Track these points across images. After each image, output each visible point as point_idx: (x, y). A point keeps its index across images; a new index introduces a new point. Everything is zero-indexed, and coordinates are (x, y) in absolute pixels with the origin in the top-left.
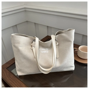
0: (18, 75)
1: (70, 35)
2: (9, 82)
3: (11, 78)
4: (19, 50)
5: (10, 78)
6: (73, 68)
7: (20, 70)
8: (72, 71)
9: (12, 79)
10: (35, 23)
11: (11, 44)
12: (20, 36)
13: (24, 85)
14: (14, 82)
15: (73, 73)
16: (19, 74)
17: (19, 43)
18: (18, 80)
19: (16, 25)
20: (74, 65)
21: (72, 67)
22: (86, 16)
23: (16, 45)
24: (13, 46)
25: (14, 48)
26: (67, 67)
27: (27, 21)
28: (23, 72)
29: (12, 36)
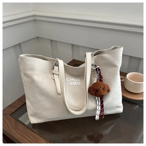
0: (32, 123)
1: (116, 56)
3: (19, 130)
4: (33, 81)
5: (17, 130)
6: (121, 110)
7: (34, 115)
8: (118, 114)
9: (21, 131)
10: (51, 40)
11: (19, 71)
12: (35, 58)
14: (26, 136)
15: (120, 117)
16: (34, 120)
17: (32, 69)
18: (32, 133)
20: (121, 105)
21: (119, 107)
23: (29, 72)
24: (22, 75)
25: (24, 78)
26: (111, 108)
27: (38, 37)
28: (39, 118)
29: (22, 58)
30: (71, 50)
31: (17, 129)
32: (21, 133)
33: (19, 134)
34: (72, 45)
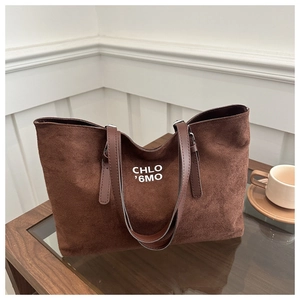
2: (32, 274)
3: (39, 259)
5: (36, 260)
9: (42, 262)
10: (129, 95)
13: (80, 283)
14: (50, 273)
19: (68, 99)
22: (291, 70)
27: (104, 88)
30: (166, 115)
31: (36, 257)
32: (42, 265)
33: (37, 266)
34: (169, 105)
